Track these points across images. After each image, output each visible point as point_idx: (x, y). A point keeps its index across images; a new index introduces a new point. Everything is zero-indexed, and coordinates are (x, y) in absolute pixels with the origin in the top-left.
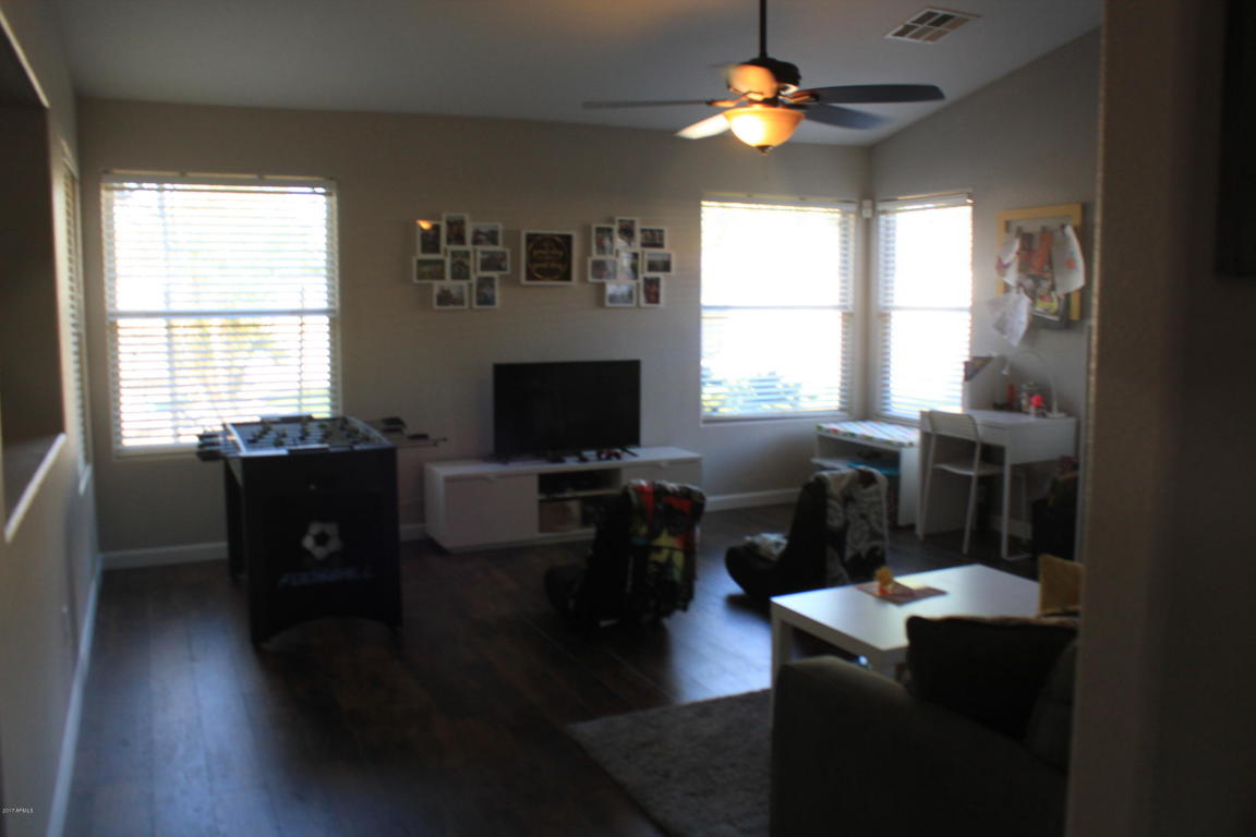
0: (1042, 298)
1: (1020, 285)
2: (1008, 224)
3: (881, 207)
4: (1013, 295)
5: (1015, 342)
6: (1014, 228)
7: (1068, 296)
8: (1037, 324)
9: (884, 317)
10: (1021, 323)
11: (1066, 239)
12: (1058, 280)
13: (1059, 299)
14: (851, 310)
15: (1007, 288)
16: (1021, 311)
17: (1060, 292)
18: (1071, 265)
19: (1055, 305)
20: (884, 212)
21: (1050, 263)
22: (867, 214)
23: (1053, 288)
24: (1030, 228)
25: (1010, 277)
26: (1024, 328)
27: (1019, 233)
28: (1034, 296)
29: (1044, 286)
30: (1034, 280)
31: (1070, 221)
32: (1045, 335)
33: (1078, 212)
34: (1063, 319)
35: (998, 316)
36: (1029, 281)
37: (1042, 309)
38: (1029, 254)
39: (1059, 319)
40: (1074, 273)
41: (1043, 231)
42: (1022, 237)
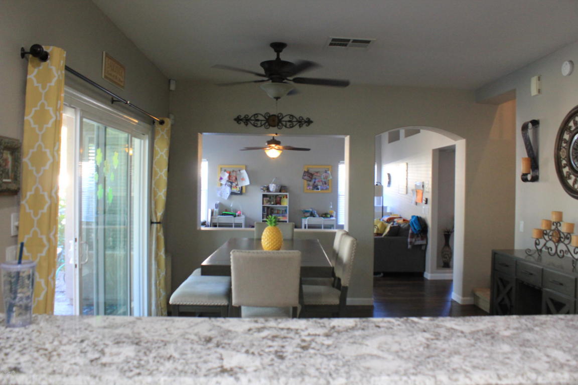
0: (234, 187)
1: (226, 184)
2: (221, 168)
4: (223, 186)
5: (226, 198)
6: (223, 169)
7: (242, 187)
8: (232, 193)
10: (227, 193)
11: (241, 174)
12: (239, 183)
13: (239, 188)
15: (221, 185)
16: (228, 190)
17: (240, 186)
18: (243, 179)
19: (238, 189)
21: (236, 179)
23: (237, 185)
24: (229, 170)
25: (223, 182)
26: (228, 195)
27: (225, 171)
28: (231, 187)
29: (234, 185)
30: (231, 183)
31: (242, 169)
32: (234, 197)
33: (244, 167)
34: (241, 193)
35: (219, 192)
36: (230, 183)
37: (234, 190)
38: (230, 176)
39: (239, 192)
40: (244, 181)
41: (233, 171)
42: (227, 172)
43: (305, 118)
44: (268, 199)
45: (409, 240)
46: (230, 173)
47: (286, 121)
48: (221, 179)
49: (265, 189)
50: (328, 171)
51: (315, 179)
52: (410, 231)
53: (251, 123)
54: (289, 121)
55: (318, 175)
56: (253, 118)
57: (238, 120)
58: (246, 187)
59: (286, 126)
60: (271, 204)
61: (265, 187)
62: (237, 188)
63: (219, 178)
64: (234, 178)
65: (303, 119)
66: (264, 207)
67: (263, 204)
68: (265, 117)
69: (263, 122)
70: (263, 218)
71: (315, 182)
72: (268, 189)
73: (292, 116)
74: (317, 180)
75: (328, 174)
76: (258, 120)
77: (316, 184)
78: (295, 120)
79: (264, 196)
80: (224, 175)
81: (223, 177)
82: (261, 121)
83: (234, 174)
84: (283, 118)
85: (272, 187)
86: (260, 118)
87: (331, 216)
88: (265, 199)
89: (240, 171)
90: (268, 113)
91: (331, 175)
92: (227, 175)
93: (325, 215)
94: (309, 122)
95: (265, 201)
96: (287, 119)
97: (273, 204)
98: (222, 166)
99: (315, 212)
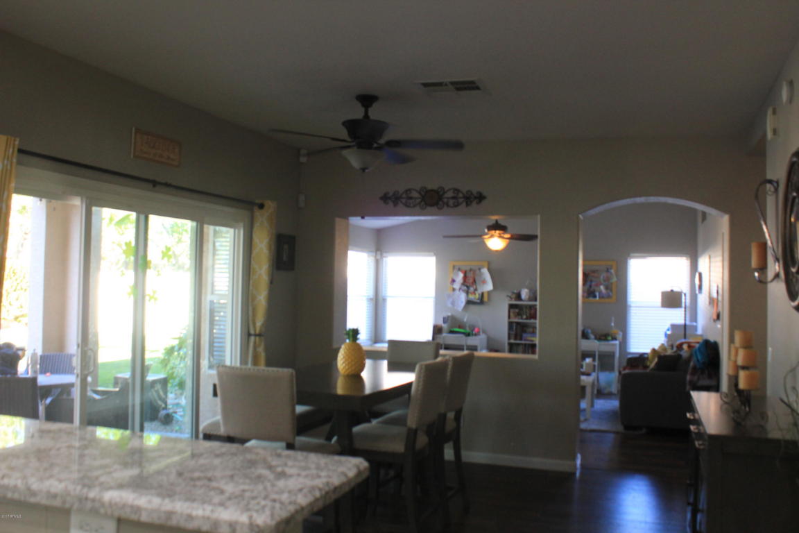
0: (471, 294)
1: (460, 289)
2: (454, 267)
3: (385, 255)
4: (457, 292)
5: (460, 309)
6: (457, 268)
7: (483, 294)
8: (469, 302)
9: (384, 300)
10: (462, 302)
11: (481, 274)
12: (478, 287)
13: (479, 294)
14: (372, 297)
15: (454, 290)
16: (462, 298)
17: (479, 291)
18: (484, 282)
19: (477, 296)
20: (385, 257)
21: (475, 281)
22: (379, 257)
23: (476, 290)
24: (464, 268)
25: (457, 286)
26: (463, 304)
27: (459, 269)
28: (467, 293)
29: (472, 289)
30: (468, 287)
31: (483, 267)
32: (472, 307)
33: (486, 264)
34: (481, 301)
35: (451, 300)
36: (465, 288)
37: (471, 297)
38: (465, 277)
39: (478, 301)
40: (485, 286)
41: (471, 270)
42: (462, 271)
43: (475, 192)
44: (517, 310)
45: (688, 377)
46: (465, 273)
47: (448, 198)
48: (453, 281)
49: (514, 296)
50: (611, 269)
51: (591, 281)
52: (692, 364)
53: (401, 202)
54: (453, 198)
55: (596, 275)
56: (404, 196)
57: (385, 198)
58: (489, 293)
59: (448, 206)
60: (522, 319)
61: (513, 293)
62: (475, 294)
63: (450, 280)
64: (471, 281)
65: (472, 194)
66: (510, 324)
67: (509, 317)
68: (420, 193)
69: (418, 201)
70: (509, 338)
71: (590, 286)
72: (518, 297)
73: (457, 191)
74: (593, 283)
75: (611, 273)
76: (411, 198)
77: (592, 289)
78: (461, 195)
79: (511, 306)
80: (457, 275)
81: (455, 279)
82: (416, 198)
83: (470, 275)
84: (444, 193)
85: (525, 293)
86: (415, 194)
87: (614, 339)
88: (512, 310)
89: (480, 269)
90: (425, 188)
91: (617, 276)
92: (461, 275)
93: (604, 337)
94: (481, 198)
95: (511, 314)
96: (450, 194)
97: (527, 319)
98: (456, 264)
99: (590, 331)
